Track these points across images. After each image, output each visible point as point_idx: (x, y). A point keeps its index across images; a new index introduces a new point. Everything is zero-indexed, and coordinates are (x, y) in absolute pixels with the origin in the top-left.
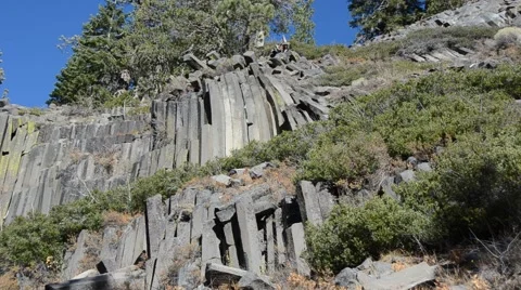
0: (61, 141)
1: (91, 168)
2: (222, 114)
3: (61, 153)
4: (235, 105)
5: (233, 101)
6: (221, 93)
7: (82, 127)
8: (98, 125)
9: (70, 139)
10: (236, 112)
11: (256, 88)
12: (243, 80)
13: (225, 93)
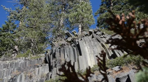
0: (4, 69)
1: (23, 78)
2: (85, 52)
3: (5, 74)
4: (90, 48)
5: (89, 47)
6: (83, 44)
7: (13, 63)
8: (20, 62)
9: (8, 69)
10: (91, 51)
11: (96, 43)
12: (91, 40)
13: (85, 45)
